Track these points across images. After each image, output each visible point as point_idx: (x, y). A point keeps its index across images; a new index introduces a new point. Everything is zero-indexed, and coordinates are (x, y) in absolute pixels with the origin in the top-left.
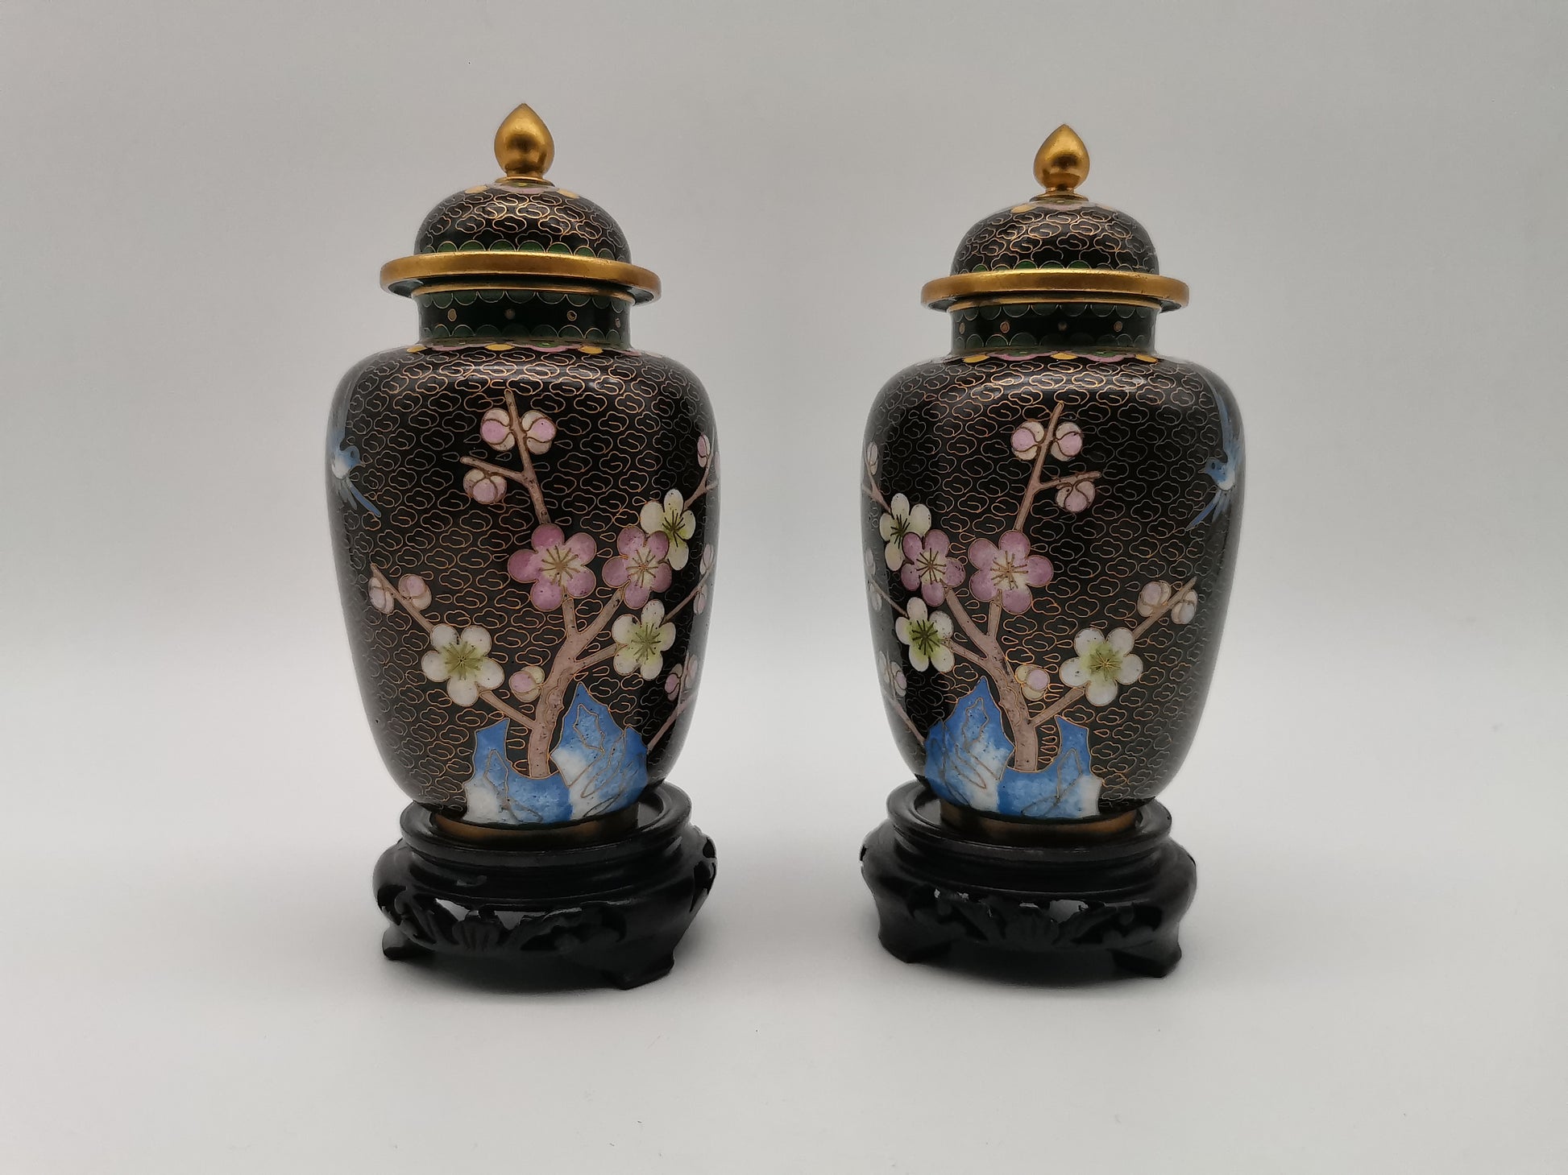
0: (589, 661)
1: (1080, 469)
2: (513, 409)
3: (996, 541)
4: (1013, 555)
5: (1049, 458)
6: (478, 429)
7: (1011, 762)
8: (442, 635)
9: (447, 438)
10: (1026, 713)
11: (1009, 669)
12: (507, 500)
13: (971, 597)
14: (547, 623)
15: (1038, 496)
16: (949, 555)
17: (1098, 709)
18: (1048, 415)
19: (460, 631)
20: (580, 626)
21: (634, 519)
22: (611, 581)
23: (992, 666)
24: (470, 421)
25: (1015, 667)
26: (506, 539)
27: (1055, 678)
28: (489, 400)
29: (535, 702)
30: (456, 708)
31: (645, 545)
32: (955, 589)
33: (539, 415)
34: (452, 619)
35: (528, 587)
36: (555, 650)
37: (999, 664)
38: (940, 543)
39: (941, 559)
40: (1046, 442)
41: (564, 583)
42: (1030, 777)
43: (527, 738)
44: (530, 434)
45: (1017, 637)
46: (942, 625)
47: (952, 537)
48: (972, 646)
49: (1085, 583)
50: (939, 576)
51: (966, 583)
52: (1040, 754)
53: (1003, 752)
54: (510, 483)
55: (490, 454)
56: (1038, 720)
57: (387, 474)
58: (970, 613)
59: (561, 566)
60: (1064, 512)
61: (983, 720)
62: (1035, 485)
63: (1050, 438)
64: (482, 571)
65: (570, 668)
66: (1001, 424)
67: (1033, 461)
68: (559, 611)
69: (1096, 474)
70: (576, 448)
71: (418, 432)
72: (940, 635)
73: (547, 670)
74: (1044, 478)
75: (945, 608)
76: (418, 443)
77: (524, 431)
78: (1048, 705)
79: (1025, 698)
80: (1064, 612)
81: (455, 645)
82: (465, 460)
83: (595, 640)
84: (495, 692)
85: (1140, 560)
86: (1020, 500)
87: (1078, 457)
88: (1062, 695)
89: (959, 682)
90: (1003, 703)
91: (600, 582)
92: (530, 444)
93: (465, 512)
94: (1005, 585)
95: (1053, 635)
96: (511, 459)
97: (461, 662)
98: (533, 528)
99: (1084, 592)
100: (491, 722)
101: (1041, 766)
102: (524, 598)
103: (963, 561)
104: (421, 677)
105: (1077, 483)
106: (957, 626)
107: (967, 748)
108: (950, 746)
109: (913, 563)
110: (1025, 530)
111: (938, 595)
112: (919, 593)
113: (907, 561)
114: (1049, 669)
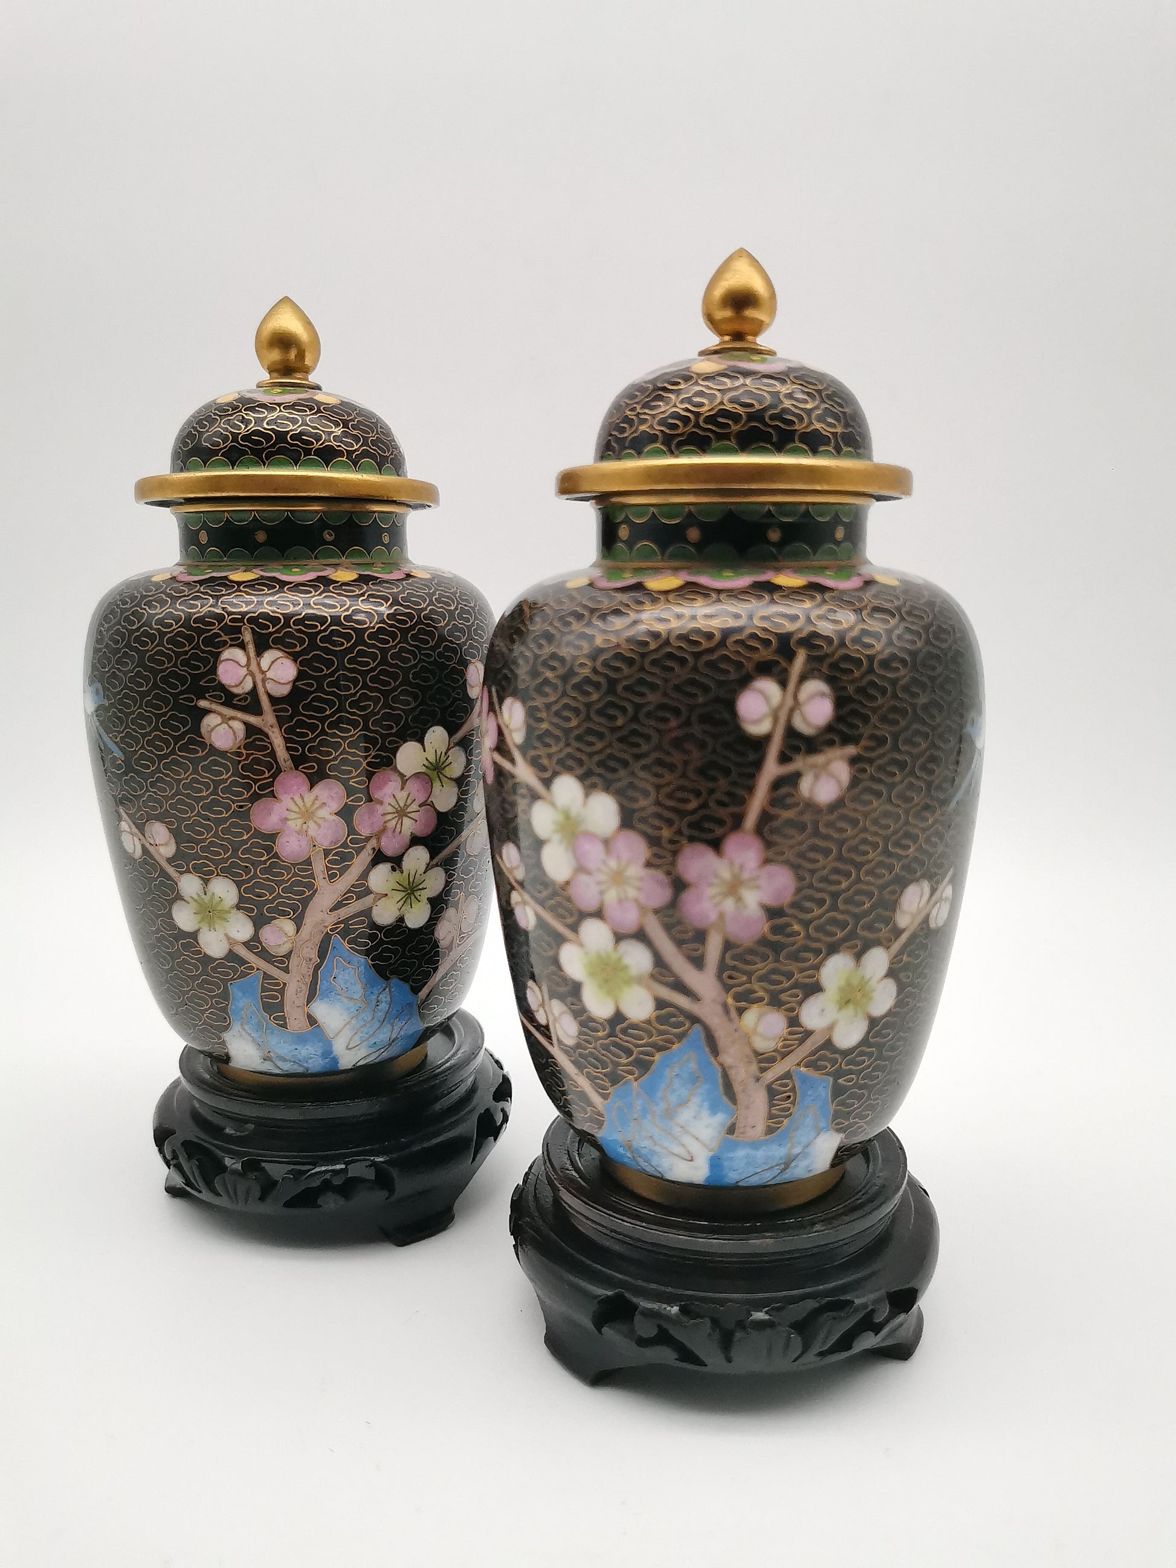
1: (831, 743)
3: (716, 845)
4: (742, 865)
5: (791, 733)
7: (731, 1130)
10: (754, 1068)
11: (734, 1014)
13: (680, 922)
15: (777, 784)
16: (648, 864)
17: (845, 1053)
18: (786, 669)
23: (709, 1010)
25: (741, 1011)
27: (794, 1021)
32: (656, 912)
37: (719, 1009)
38: (634, 849)
39: (635, 870)
40: (786, 709)
42: (755, 1145)
45: (745, 973)
46: (638, 958)
47: (653, 841)
48: (680, 987)
49: (835, 895)
50: (632, 893)
51: (674, 904)
52: (771, 1116)
53: (720, 1119)
56: (770, 1076)
58: (679, 943)
60: (810, 806)
61: (694, 1080)
62: (771, 769)
63: (790, 702)
66: (721, 684)
67: (768, 737)
69: (851, 750)
72: (633, 971)
74: (783, 759)
75: (641, 936)
78: (784, 1055)
79: (755, 1050)
80: (808, 937)
85: (900, 858)
86: (751, 789)
87: (829, 728)
88: (802, 1041)
89: (660, 1032)
90: (727, 1059)
94: (729, 905)
95: (793, 967)
99: (834, 908)
101: (770, 1130)
103: (668, 873)
105: (828, 763)
106: (659, 961)
107: (669, 1114)
108: (645, 1112)
109: (588, 873)
110: (759, 830)
111: (630, 919)
112: (599, 914)
113: (581, 869)
114: (786, 1010)
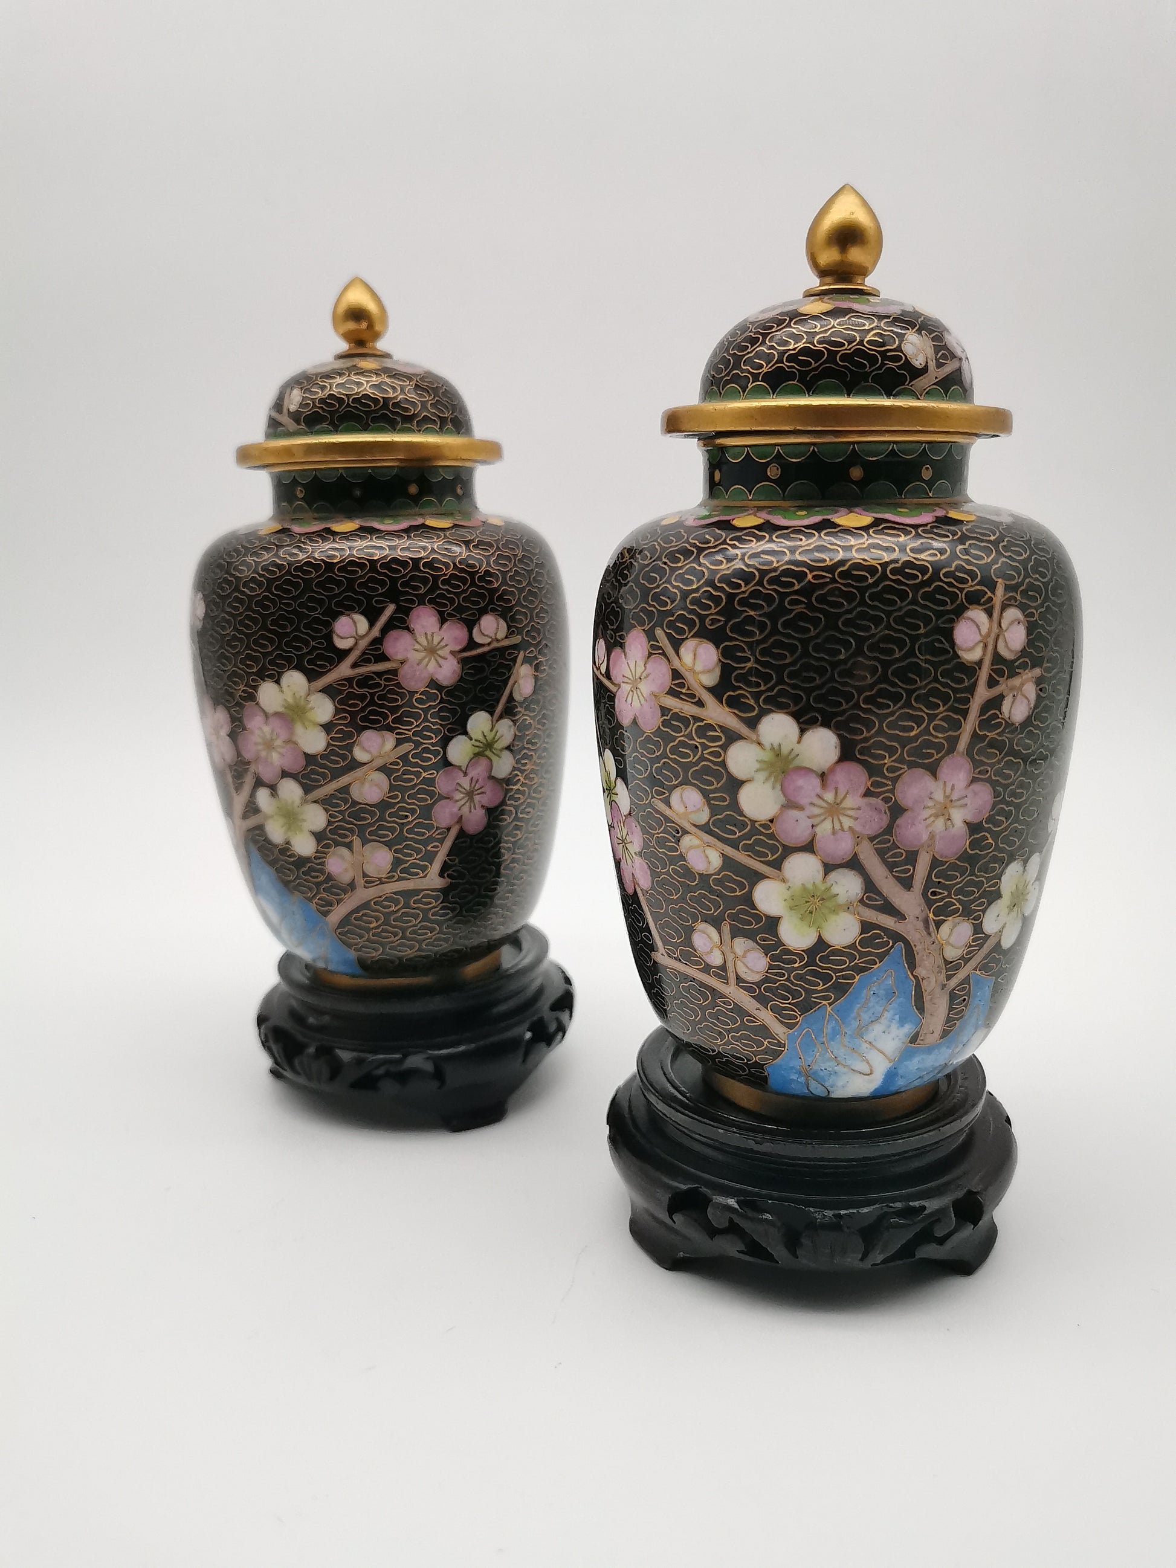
1: (1024, 666)
3: (933, 770)
4: (953, 786)
5: (997, 658)
7: (914, 1038)
10: (942, 977)
11: (932, 928)
13: (894, 846)
15: (985, 707)
16: (868, 794)
17: (1006, 952)
18: (990, 599)
23: (911, 930)
25: (938, 924)
27: (978, 929)
32: (872, 839)
37: (920, 925)
38: (854, 777)
39: (853, 801)
40: (993, 636)
42: (930, 1049)
45: (946, 888)
46: (848, 885)
47: (873, 770)
48: (888, 908)
49: (1017, 808)
50: (847, 823)
51: (889, 830)
52: (948, 1020)
53: (908, 1029)
58: (891, 867)
60: (1009, 725)
61: (890, 995)
62: (982, 693)
63: (995, 630)
66: (939, 615)
67: (980, 663)
69: (1037, 672)
72: (842, 899)
74: (992, 683)
75: (854, 864)
78: (967, 961)
79: (945, 960)
80: (997, 848)
86: (965, 713)
87: (1023, 653)
88: (981, 946)
89: (862, 955)
90: (921, 972)
94: (939, 824)
95: (983, 877)
99: (1016, 819)
101: (945, 1033)
103: (886, 800)
105: (1022, 685)
106: (870, 886)
107: (860, 1033)
108: (835, 1033)
109: (800, 808)
110: (969, 752)
111: (843, 847)
112: (809, 848)
113: (790, 804)
114: (974, 919)
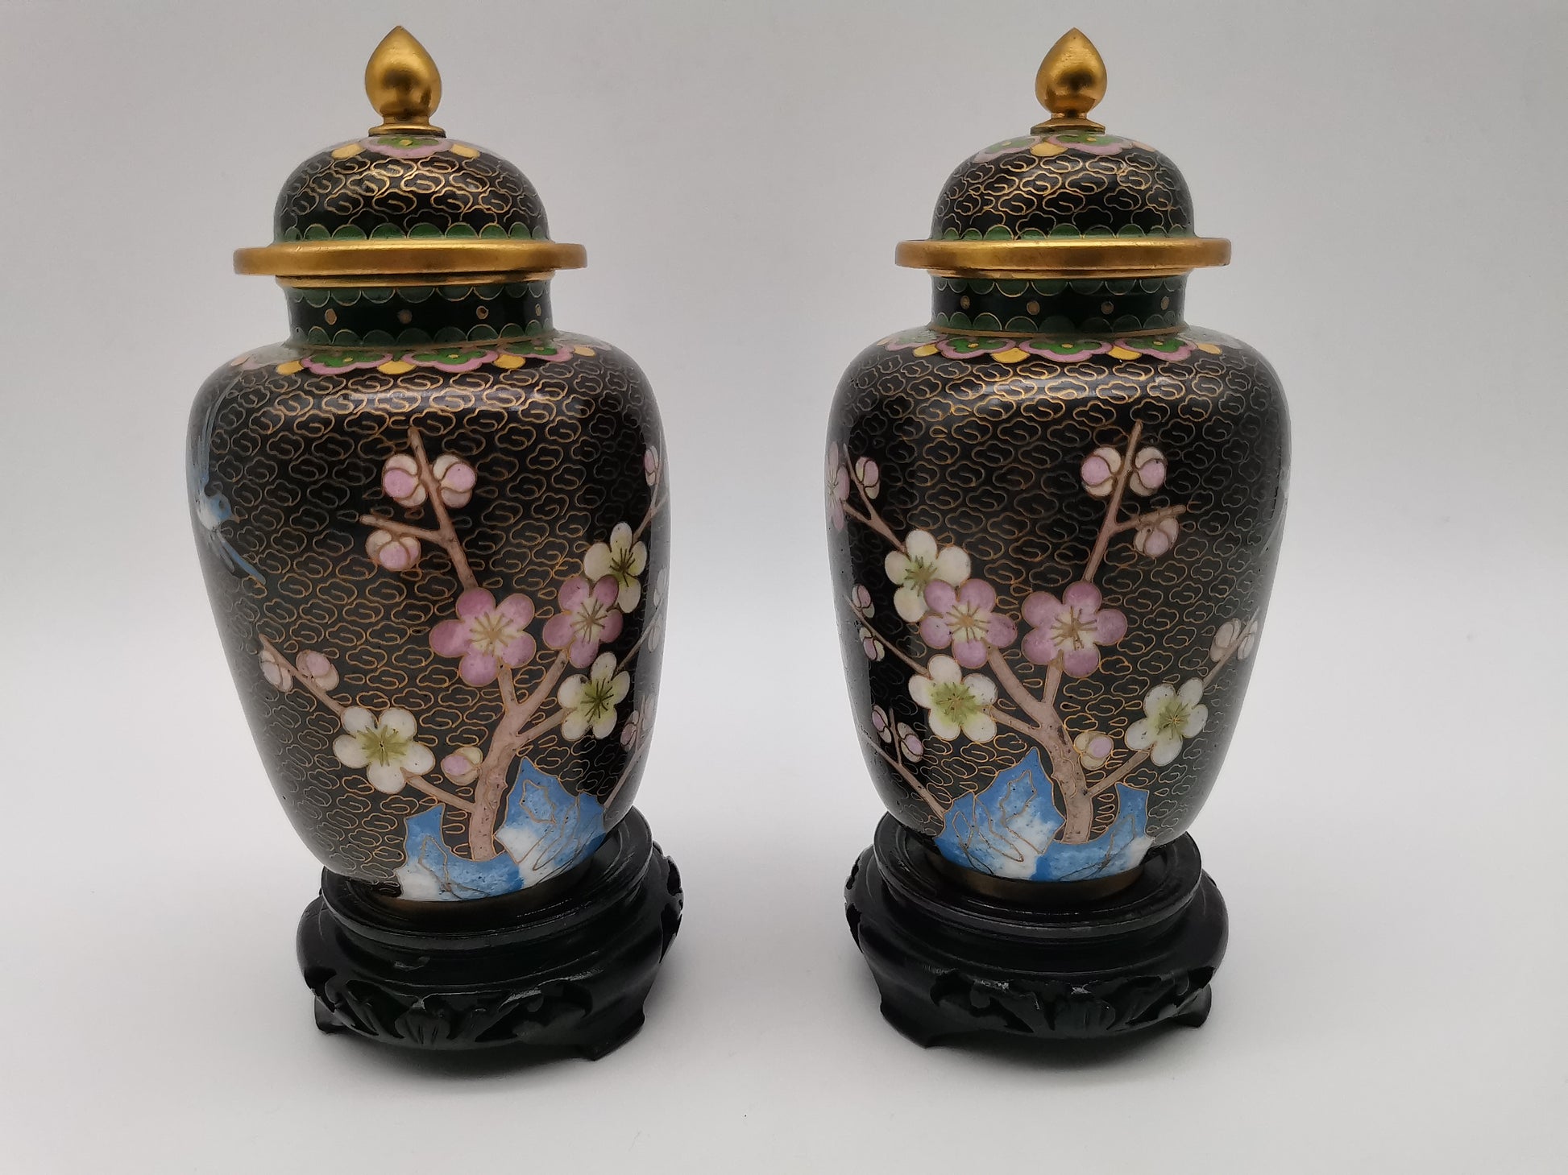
0: (533, 733)
1: (1163, 503)
2: (421, 454)
3: (1059, 594)
4: (1080, 610)
5: (1128, 494)
6: (378, 481)
7: (1059, 835)
8: (356, 718)
9: (340, 493)
10: (1083, 783)
11: (1067, 737)
12: (421, 566)
13: (1023, 659)
14: (481, 699)
15: (1114, 540)
16: (996, 610)
17: (1161, 769)
18: (1125, 438)
19: (377, 714)
20: (520, 698)
21: (575, 568)
22: (553, 645)
23: (1046, 735)
24: (368, 473)
25: (1073, 736)
26: (426, 609)
27: (1119, 743)
28: (390, 444)
29: (474, 784)
30: (378, 796)
31: (591, 594)
32: (1002, 650)
33: (454, 459)
34: (365, 702)
35: (455, 661)
36: (493, 727)
37: (1055, 734)
38: (983, 596)
39: (984, 614)
40: (1125, 473)
41: (499, 652)
42: (1079, 847)
43: (467, 822)
44: (444, 483)
45: (1079, 703)
46: (983, 690)
47: (1000, 589)
48: (1021, 715)
49: (1160, 635)
50: (979, 633)
51: (1018, 644)
52: (1094, 823)
53: (1051, 826)
54: (425, 545)
55: (394, 510)
56: (1096, 790)
57: (268, 535)
58: (1021, 678)
59: (494, 634)
60: (1143, 558)
61: (1029, 794)
62: (1110, 527)
63: (1128, 467)
64: (399, 647)
65: (511, 744)
66: (1066, 451)
67: (1108, 498)
68: (495, 684)
69: (1180, 509)
70: (502, 495)
71: (304, 486)
72: (978, 701)
73: (485, 750)
74: (1121, 517)
75: (987, 671)
76: (304, 500)
77: (438, 481)
78: (1109, 773)
79: (1084, 769)
80: (1135, 671)
81: (373, 729)
82: (367, 520)
83: (539, 710)
84: (426, 777)
85: (1218, 600)
86: (1092, 545)
87: (1162, 489)
88: (1125, 760)
89: (1000, 753)
90: (1059, 776)
91: (541, 646)
92: (446, 496)
93: (372, 580)
94: (1068, 644)
95: (1120, 696)
96: (425, 517)
97: (382, 746)
98: (455, 596)
99: (1159, 646)
100: (423, 808)
101: (1093, 836)
102: (451, 675)
103: (1014, 617)
104: (335, 762)
105: (1159, 521)
106: (1002, 692)
107: (1005, 823)
108: (982, 820)
109: (940, 616)
110: (1097, 580)
111: (977, 656)
112: (948, 651)
113: (931, 612)
114: (1113, 734)
